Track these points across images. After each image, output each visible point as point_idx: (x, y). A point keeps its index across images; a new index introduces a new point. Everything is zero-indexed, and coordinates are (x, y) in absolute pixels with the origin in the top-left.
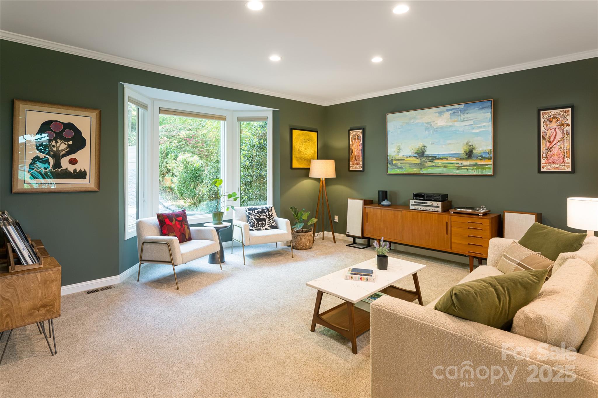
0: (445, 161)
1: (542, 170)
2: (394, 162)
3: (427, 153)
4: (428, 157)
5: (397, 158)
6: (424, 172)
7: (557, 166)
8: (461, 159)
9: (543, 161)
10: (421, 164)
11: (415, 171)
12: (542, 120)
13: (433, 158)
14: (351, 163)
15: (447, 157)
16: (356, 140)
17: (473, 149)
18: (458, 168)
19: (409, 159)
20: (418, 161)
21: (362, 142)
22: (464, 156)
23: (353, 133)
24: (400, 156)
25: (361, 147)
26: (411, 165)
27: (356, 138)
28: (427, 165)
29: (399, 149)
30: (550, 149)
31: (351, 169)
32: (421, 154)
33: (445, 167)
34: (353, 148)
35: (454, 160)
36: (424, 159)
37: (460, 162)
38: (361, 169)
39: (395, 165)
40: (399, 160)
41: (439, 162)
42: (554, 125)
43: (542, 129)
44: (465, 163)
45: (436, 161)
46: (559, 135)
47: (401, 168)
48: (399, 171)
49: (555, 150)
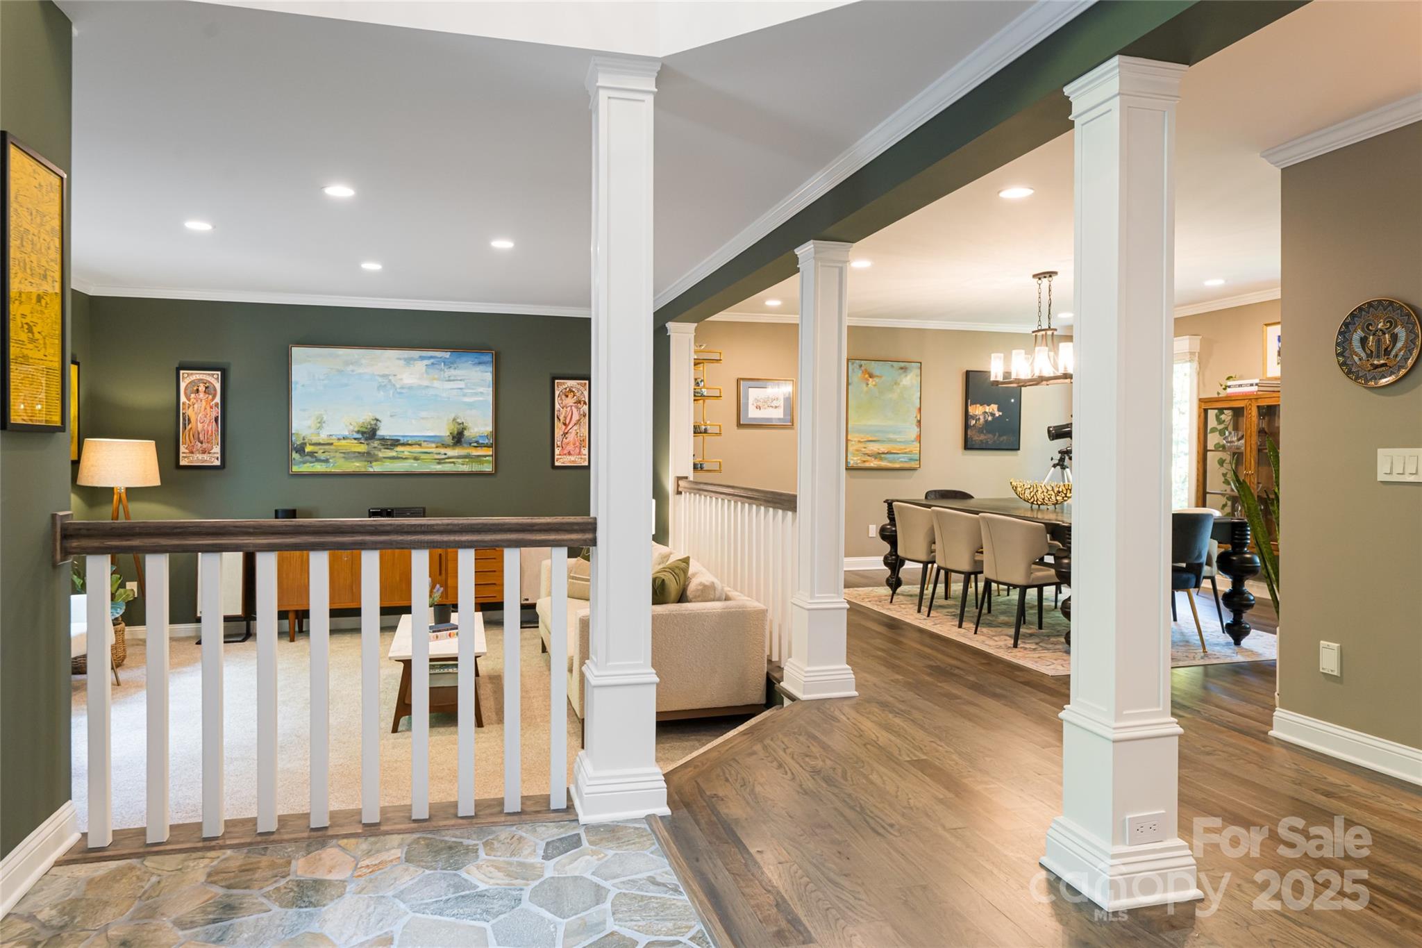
0: (417, 449)
1: (557, 464)
2: (308, 449)
3: (381, 432)
4: (383, 439)
5: (315, 439)
6: (376, 468)
7: (572, 458)
8: (445, 446)
9: (557, 451)
10: (368, 453)
11: (356, 466)
12: (557, 393)
13: (394, 443)
14: (183, 449)
15: (419, 441)
16: (201, 395)
17: (464, 429)
18: (440, 462)
19: (343, 442)
20: (363, 448)
21: (218, 399)
22: (450, 441)
23: (187, 377)
24: (323, 437)
25: (217, 412)
26: (348, 455)
27: (202, 388)
28: (381, 455)
29: (321, 423)
30: (565, 434)
31: (183, 463)
32: (369, 433)
33: (416, 459)
34: (190, 412)
35: (432, 448)
36: (376, 444)
37: (443, 451)
38: (218, 463)
39: (312, 454)
40: (319, 444)
41: (405, 451)
42: (570, 401)
43: (557, 406)
44: (451, 452)
45: (400, 449)
46: (576, 417)
47: (327, 461)
48: (319, 468)
49: (571, 437)
